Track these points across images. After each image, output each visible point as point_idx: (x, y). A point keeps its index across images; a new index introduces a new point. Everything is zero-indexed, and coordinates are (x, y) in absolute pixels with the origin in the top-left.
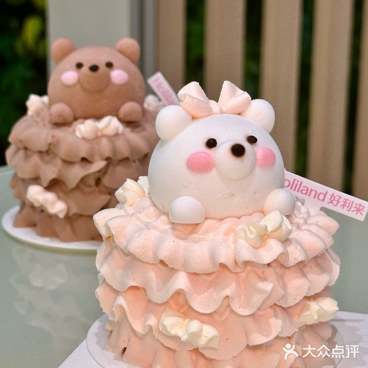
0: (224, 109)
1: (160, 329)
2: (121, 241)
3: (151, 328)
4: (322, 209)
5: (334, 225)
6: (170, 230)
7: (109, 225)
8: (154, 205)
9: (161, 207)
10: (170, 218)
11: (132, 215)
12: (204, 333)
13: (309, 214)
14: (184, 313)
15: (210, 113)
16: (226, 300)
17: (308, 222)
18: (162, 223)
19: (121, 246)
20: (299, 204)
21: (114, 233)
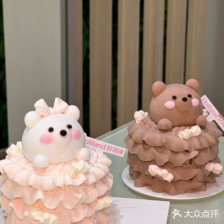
0: (56, 111)
1: (31, 217)
2: (10, 176)
3: (26, 216)
4: (104, 153)
5: (109, 161)
6: (34, 170)
7: (4, 169)
8: (25, 157)
9: (28, 159)
10: (33, 164)
11: (15, 163)
12: (51, 218)
13: (98, 156)
14: (41, 209)
15: (50, 114)
16: (61, 203)
17: (97, 162)
18: (29, 167)
19: (11, 179)
20: (93, 151)
21: (7, 173)
